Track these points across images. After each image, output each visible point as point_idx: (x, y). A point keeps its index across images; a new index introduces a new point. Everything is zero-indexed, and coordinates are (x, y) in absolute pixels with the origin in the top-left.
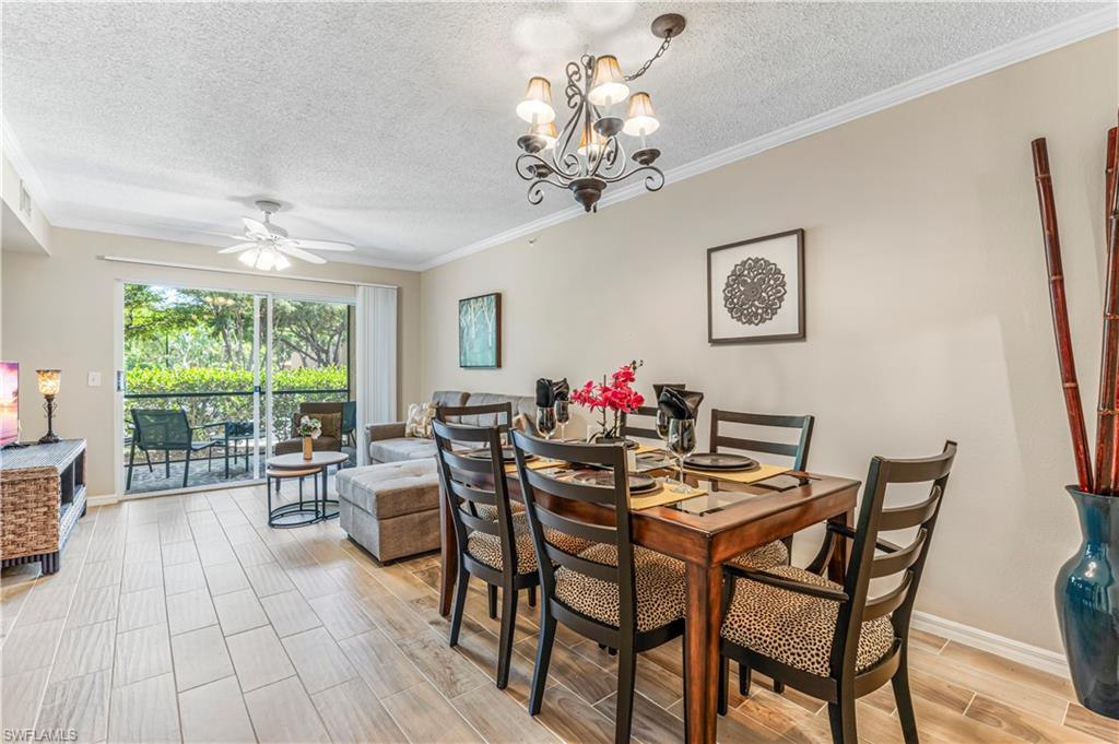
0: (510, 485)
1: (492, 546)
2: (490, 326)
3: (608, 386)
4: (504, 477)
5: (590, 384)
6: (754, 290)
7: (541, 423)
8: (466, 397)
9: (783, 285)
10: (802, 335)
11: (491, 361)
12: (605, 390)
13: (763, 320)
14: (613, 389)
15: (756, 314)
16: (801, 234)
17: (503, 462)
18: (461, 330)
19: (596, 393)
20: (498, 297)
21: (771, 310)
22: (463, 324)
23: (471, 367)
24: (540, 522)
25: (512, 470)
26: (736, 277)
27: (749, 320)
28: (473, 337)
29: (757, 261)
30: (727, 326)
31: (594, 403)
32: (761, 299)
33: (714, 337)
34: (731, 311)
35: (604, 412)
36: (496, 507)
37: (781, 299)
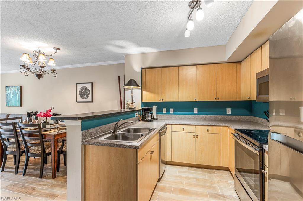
0: (18, 134)
1: (14, 147)
2: (18, 94)
3: (45, 113)
4: (16, 133)
5: (41, 112)
6: (84, 92)
7: (28, 121)
8: (8, 115)
9: (89, 92)
10: (92, 101)
11: (18, 104)
12: (44, 113)
13: (86, 98)
14: (46, 113)
15: (85, 97)
16: (92, 83)
17: (16, 130)
18: (6, 95)
19: (42, 114)
20: (21, 87)
21: (87, 96)
22: (7, 93)
23: (10, 106)
24: (25, 139)
25: (18, 131)
26: (81, 90)
27: (84, 98)
28: (11, 98)
29: (85, 87)
30: (80, 99)
31: (42, 116)
32: (86, 94)
33: (77, 101)
34: (80, 96)
35: (44, 118)
36: (14, 139)
37: (89, 95)
